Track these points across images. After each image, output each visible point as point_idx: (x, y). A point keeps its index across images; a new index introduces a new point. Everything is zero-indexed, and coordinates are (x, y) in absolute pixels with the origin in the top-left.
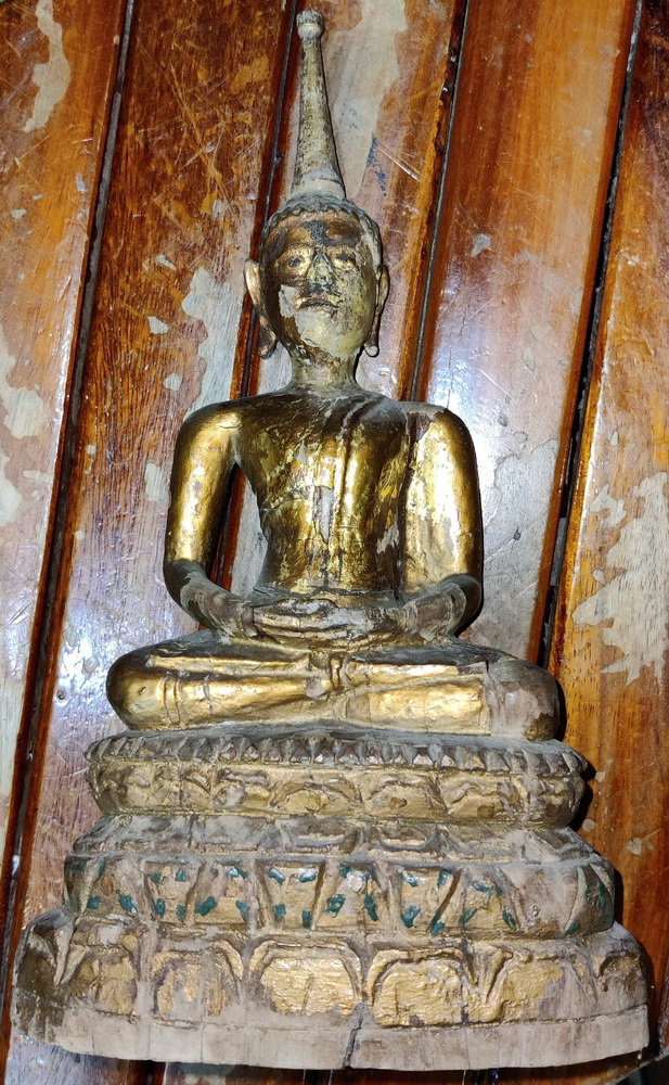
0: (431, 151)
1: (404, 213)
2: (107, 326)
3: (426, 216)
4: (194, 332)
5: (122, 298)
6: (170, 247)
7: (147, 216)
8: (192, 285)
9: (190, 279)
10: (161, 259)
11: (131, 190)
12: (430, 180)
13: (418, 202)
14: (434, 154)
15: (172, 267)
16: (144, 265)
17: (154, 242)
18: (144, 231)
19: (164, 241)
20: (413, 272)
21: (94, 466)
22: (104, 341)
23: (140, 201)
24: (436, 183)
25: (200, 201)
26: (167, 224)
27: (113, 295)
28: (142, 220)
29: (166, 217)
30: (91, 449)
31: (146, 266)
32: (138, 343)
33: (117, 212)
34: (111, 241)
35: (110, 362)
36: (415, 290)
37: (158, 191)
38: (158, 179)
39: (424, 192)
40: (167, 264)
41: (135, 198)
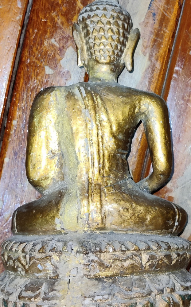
0: (177, 6)
1: (162, 32)
2: (26, 68)
3: (172, 34)
4: (65, 75)
5: (34, 56)
6: (57, 36)
7: (48, 21)
8: (66, 54)
9: (65, 51)
10: (53, 41)
11: (42, 9)
12: (175, 19)
13: (169, 28)
14: (178, 7)
15: (58, 45)
16: (45, 43)
17: (50, 33)
18: (46, 28)
19: (55, 33)
20: (164, 58)
21: (15, 130)
22: (24, 75)
23: (45, 14)
24: (177, 20)
25: (73, 17)
26: (57, 25)
27: (30, 55)
28: (46, 22)
29: (57, 22)
30: (14, 122)
31: (46, 43)
32: (39, 77)
33: (35, 18)
34: (31, 31)
35: (26, 85)
36: (164, 66)
37: (54, 11)
38: (54, 5)
39: (172, 23)
40: (55, 43)
41: (44, 13)
